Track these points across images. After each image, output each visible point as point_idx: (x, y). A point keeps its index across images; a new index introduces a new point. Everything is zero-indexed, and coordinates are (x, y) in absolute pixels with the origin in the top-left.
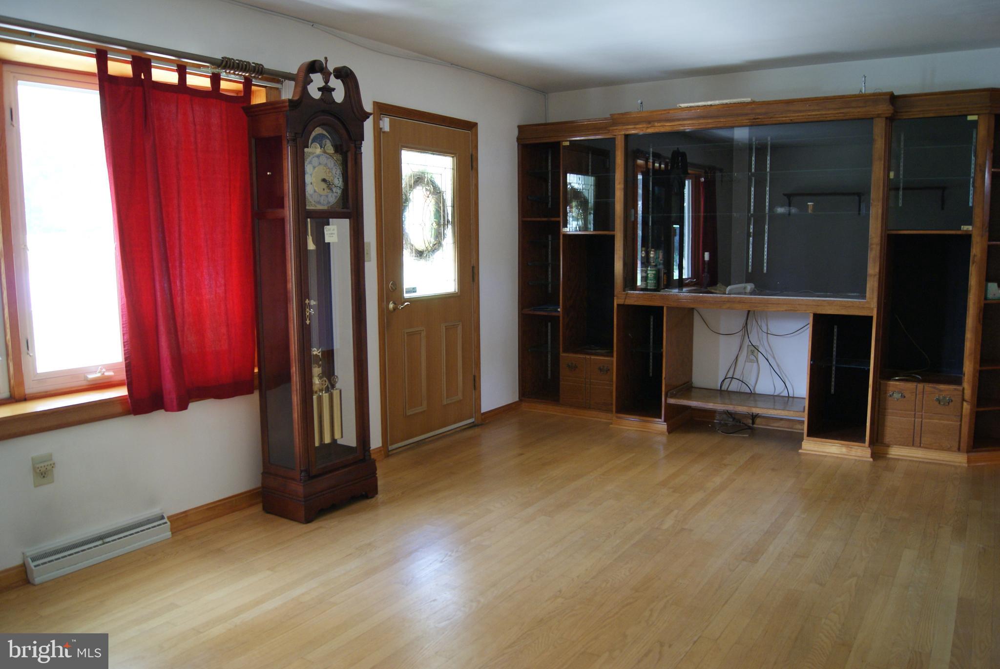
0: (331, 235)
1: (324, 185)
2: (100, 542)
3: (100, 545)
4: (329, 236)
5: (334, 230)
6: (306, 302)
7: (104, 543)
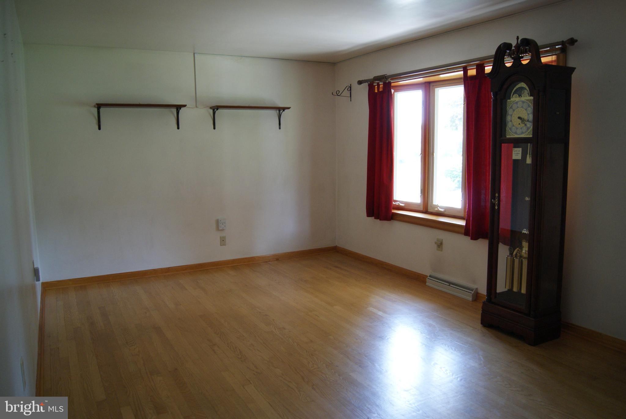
0: (517, 155)
1: (519, 121)
2: (448, 284)
3: (447, 285)
4: (515, 155)
5: (519, 151)
6: (496, 195)
7: (449, 285)
